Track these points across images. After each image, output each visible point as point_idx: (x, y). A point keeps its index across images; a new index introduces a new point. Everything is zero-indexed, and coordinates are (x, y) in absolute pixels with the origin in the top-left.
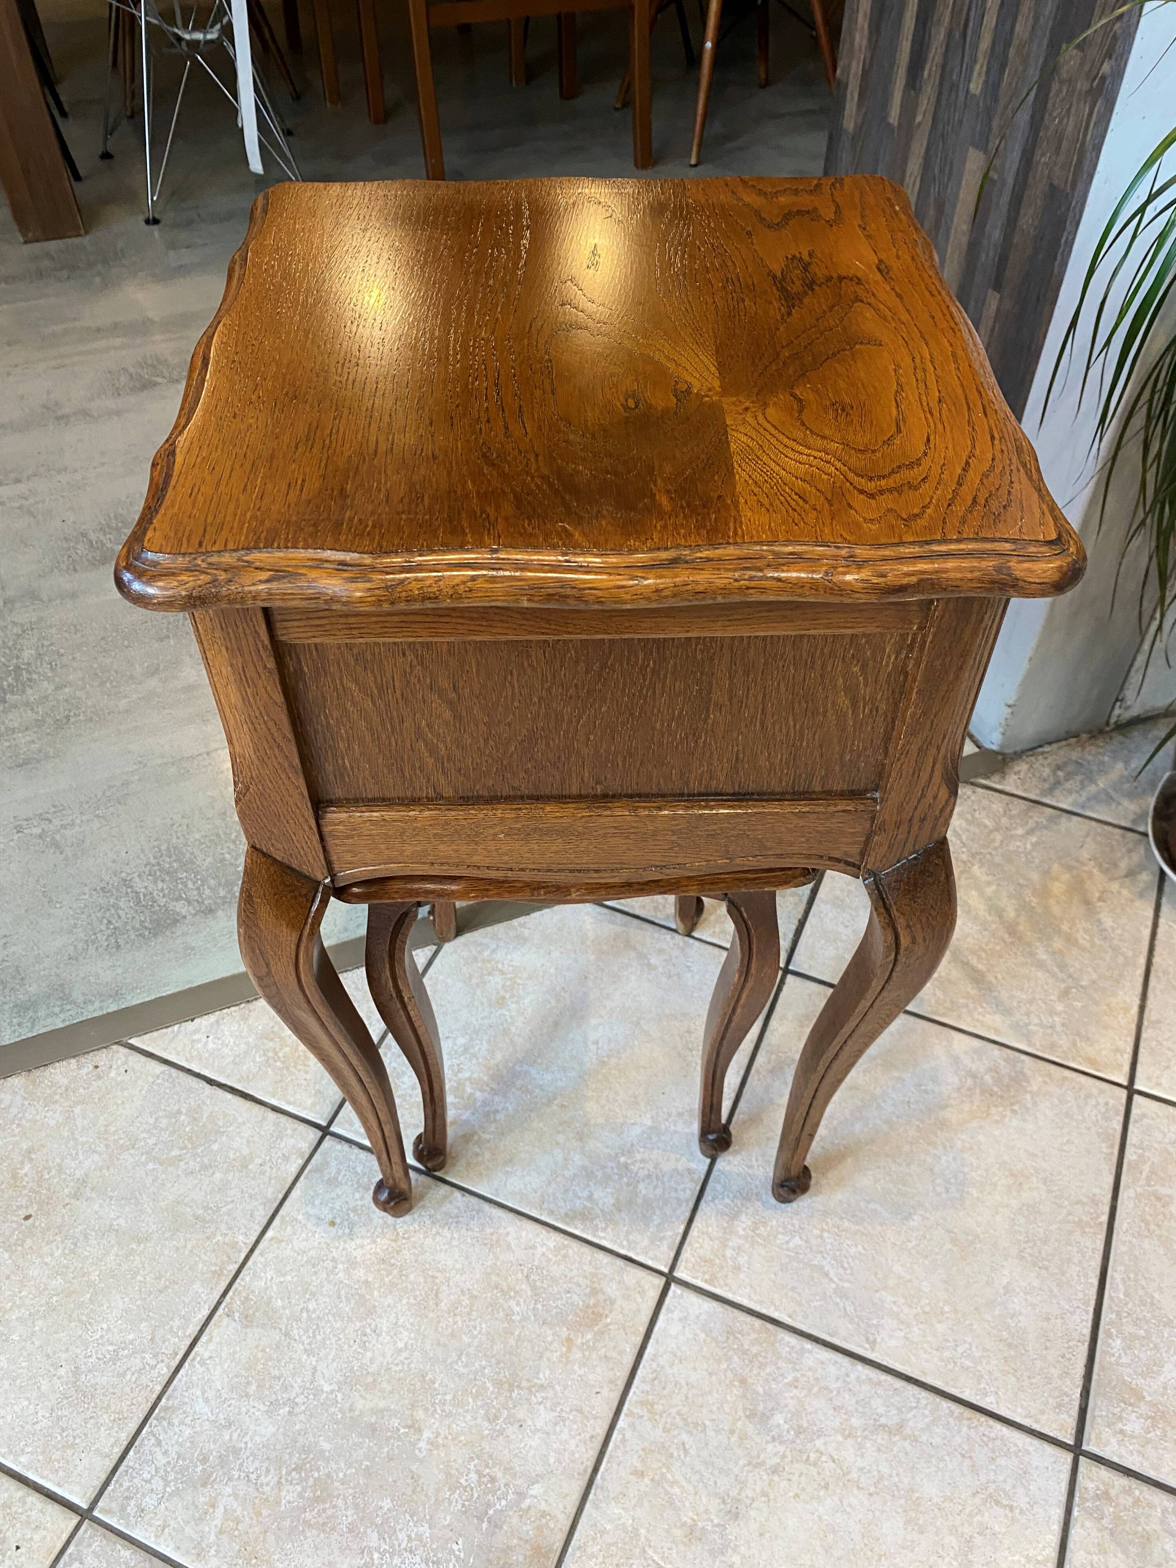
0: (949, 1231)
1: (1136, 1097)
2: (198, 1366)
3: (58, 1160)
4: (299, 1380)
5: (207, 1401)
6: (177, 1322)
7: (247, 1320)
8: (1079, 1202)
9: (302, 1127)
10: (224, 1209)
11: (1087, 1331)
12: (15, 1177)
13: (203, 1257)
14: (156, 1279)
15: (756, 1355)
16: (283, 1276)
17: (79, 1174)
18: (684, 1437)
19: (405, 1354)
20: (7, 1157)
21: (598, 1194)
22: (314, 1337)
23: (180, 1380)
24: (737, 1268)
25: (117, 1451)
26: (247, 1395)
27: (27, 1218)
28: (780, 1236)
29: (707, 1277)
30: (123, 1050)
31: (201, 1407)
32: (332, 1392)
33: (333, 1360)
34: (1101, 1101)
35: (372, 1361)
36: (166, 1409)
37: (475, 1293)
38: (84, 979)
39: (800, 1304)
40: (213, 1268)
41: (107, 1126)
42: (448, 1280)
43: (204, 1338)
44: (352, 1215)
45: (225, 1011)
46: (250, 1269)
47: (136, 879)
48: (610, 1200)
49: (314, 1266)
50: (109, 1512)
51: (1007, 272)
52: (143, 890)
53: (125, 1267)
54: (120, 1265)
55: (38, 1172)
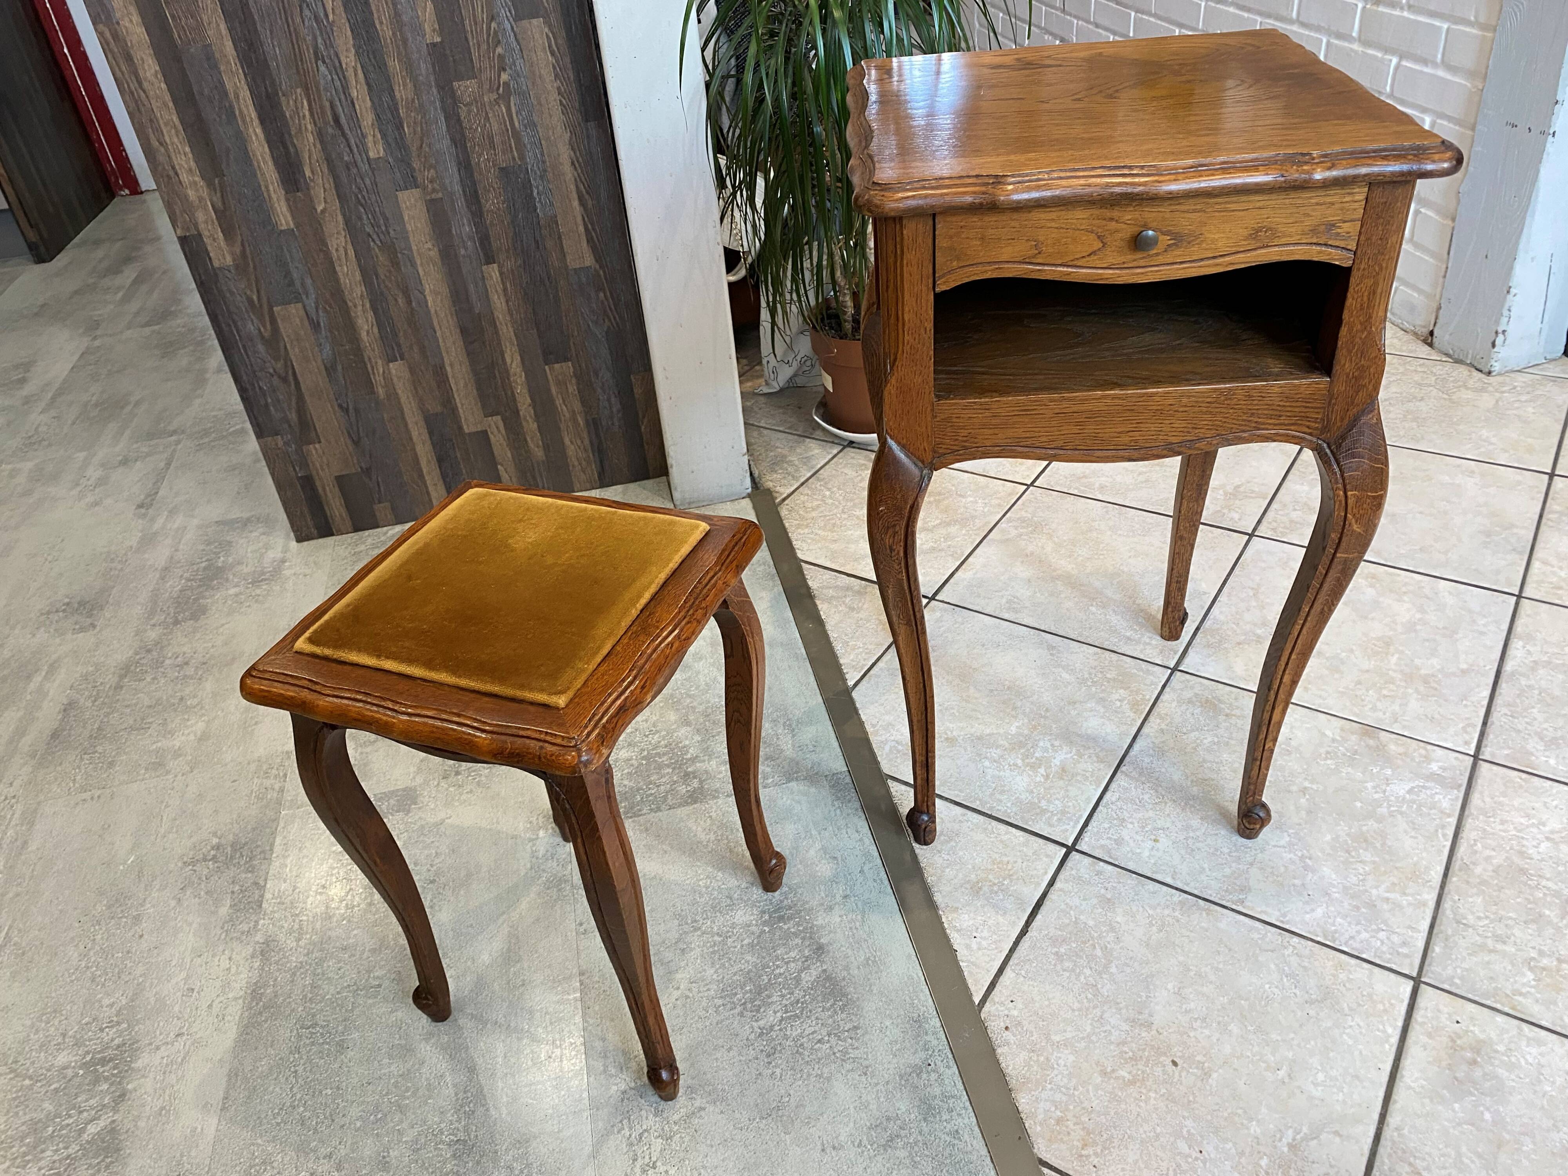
1: (1035, 485)
2: (1287, 920)
3: (1112, 1047)
5: (1313, 910)
6: (1256, 936)
7: (1245, 889)
8: (1106, 512)
9: (1069, 863)
12: (1132, 1083)
13: (1195, 924)
14: (1219, 954)
16: (1204, 869)
17: (1125, 1027)
20: (1111, 1093)
21: (1116, 697)
23: (1299, 929)
25: (1365, 965)
26: (1303, 885)
27: (1175, 1063)
30: (988, 1007)
31: (1319, 912)
34: (1038, 495)
38: (895, 1056)
40: (1202, 915)
41: (1073, 1010)
42: (1193, 774)
43: (1263, 917)
44: (1147, 829)
45: (946, 925)
46: (1201, 891)
47: (762, 1023)
48: (1122, 691)
49: (1193, 850)
50: (1411, 965)
51: (494, 245)
52: (779, 1015)
53: (1212, 978)
54: (1211, 982)
55: (1126, 1063)
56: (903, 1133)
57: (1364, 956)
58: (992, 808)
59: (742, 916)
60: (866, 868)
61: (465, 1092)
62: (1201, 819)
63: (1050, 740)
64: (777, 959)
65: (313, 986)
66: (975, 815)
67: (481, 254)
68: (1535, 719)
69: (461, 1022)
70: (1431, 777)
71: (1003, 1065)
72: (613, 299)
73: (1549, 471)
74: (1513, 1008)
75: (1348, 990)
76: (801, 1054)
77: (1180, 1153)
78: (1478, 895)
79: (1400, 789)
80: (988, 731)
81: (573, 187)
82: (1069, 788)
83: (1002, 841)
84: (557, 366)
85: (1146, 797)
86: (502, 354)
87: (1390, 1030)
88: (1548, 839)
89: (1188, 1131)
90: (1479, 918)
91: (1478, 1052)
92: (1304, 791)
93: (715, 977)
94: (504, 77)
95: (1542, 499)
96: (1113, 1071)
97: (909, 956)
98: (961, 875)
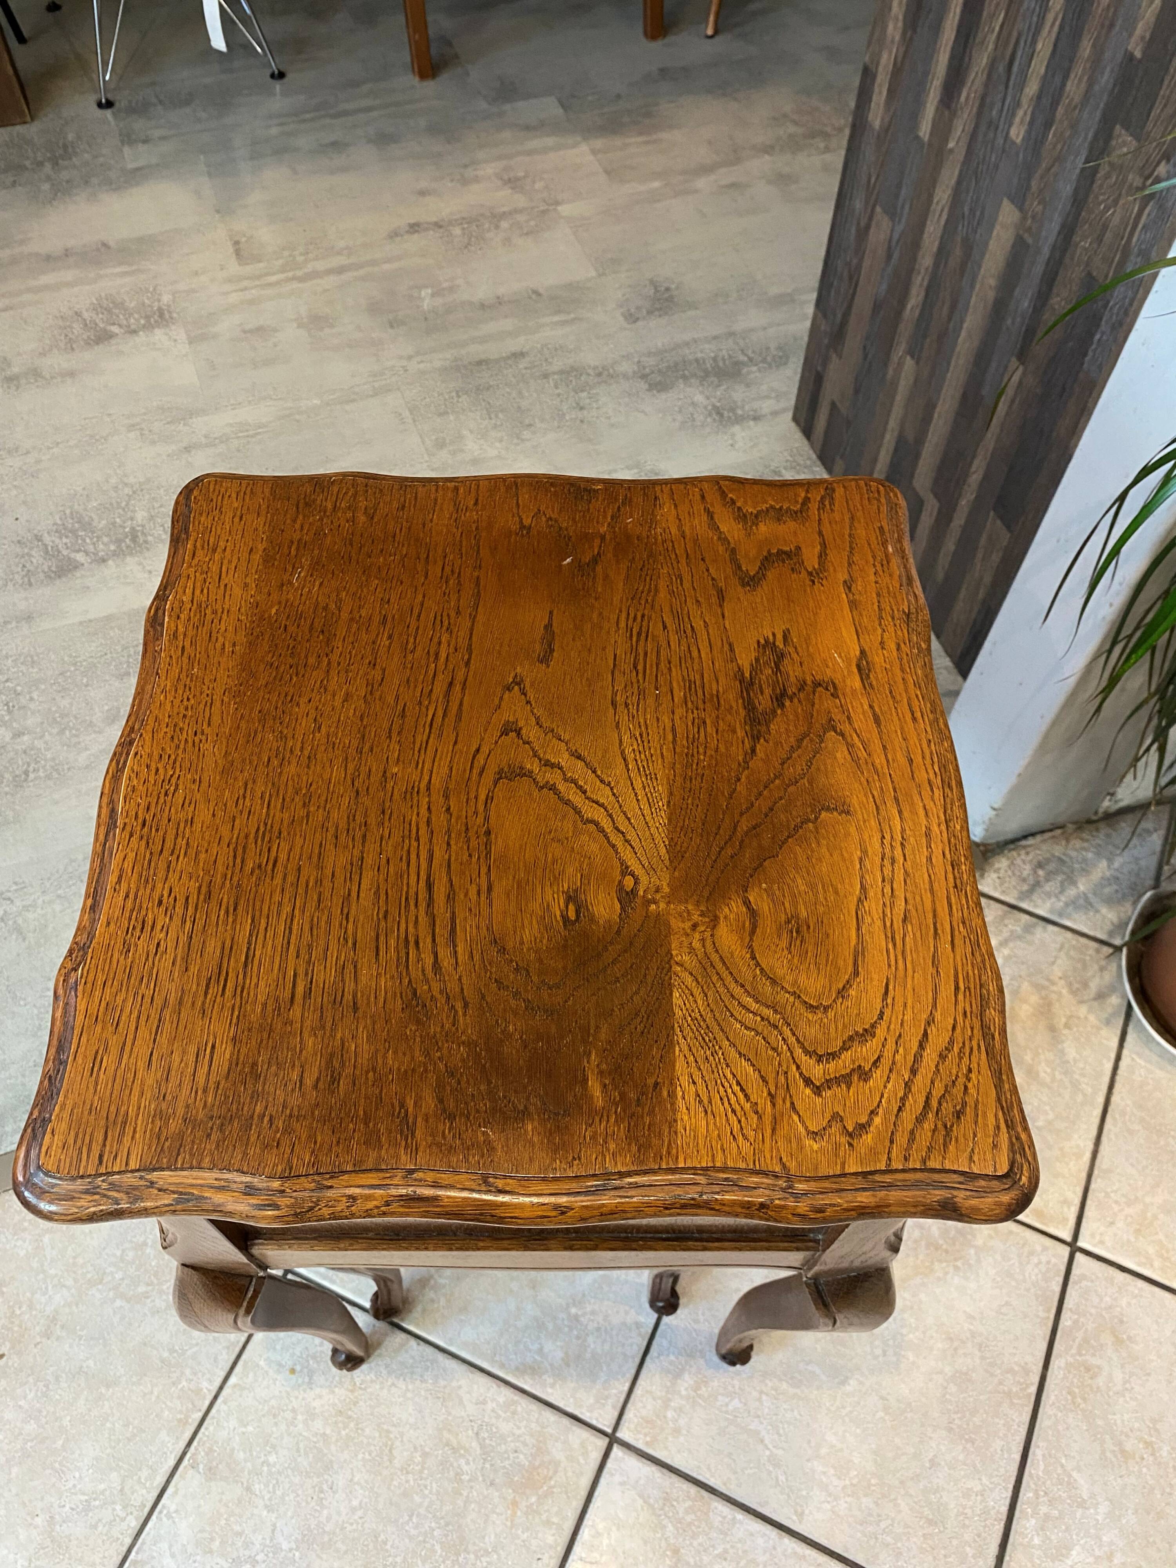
0: (883, 1398)
1: (1079, 1256)
2: (165, 1519)
3: (28, 1294)
4: (260, 1537)
5: (173, 1556)
6: (145, 1473)
7: (211, 1473)
8: (1010, 1371)
10: (189, 1353)
11: (1004, 1509)
13: (169, 1403)
14: (124, 1426)
15: (690, 1524)
16: (245, 1426)
17: (49, 1310)
19: (360, 1513)
21: (548, 1346)
22: (274, 1492)
23: (148, 1534)
24: (677, 1431)
26: (211, 1552)
28: (720, 1397)
29: (648, 1439)
32: (291, 1550)
33: (292, 1518)
34: (1044, 1259)
35: (329, 1519)
36: (135, 1562)
37: (427, 1450)
39: (735, 1473)
40: (179, 1416)
41: (75, 1258)
42: (402, 1434)
43: (170, 1491)
44: (311, 1362)
46: (213, 1418)
48: (560, 1354)
49: (275, 1416)
53: (95, 1412)
54: (90, 1410)
55: (9, 1307)
62: (325, 1435)
67: (1018, 346)
84: (999, 523)
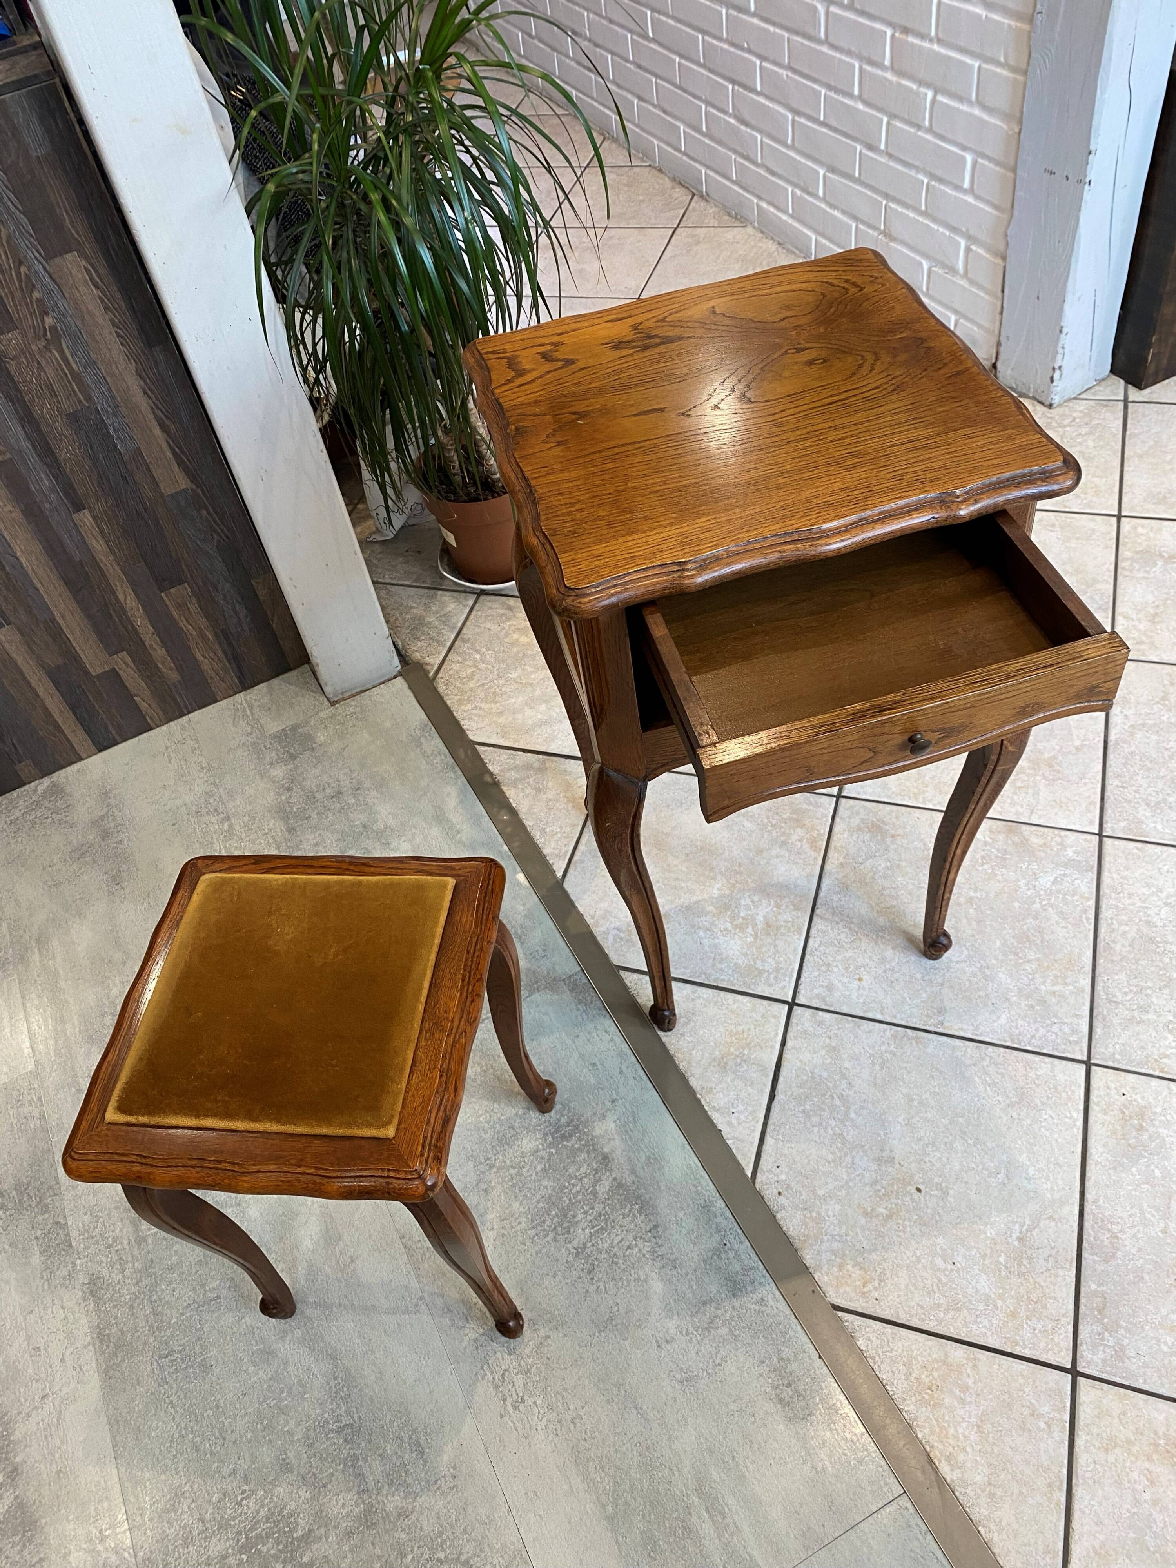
2: (979, 1031)
3: (867, 1188)
5: (999, 1018)
6: (959, 1054)
7: (941, 1011)
9: (793, 1020)
10: (871, 1052)
12: (889, 1217)
13: (908, 1054)
14: (933, 1079)
16: (905, 998)
17: (874, 1167)
18: (927, 778)
20: (875, 1231)
21: (795, 837)
22: (938, 968)
23: (994, 1039)
25: (1047, 1059)
26: (987, 995)
27: (919, 1190)
30: (760, 1178)
31: (1003, 1020)
32: (966, 949)
36: (1013, 1041)
37: (881, 888)
38: (695, 1244)
40: (915, 1045)
41: (829, 1162)
42: (877, 904)
43: (962, 1034)
44: (851, 970)
45: (706, 1108)
46: (907, 1022)
47: (575, 1243)
48: (799, 830)
49: (892, 982)
50: (1081, 1051)
51: (81, 491)
52: (587, 1231)
53: (932, 1103)
54: (932, 1107)
55: (881, 1200)
56: (719, 1312)
57: (1045, 1051)
58: (716, 980)
59: (528, 1143)
60: (624, 1069)
61: (335, 1379)
62: (893, 948)
63: (749, 896)
64: (571, 1178)
65: (155, 1314)
66: (704, 990)
67: (69, 506)
68: (1141, 786)
69: (308, 1312)
70: (1070, 863)
71: (785, 1229)
72: (216, 513)
73: (1116, 513)
74: (1162, 1071)
75: (1038, 1086)
76: (616, 1263)
77: (939, 1269)
78: (1120, 971)
79: (1046, 881)
80: (694, 899)
81: (151, 417)
82: (777, 942)
83: (732, 1012)
84: (172, 590)
85: (843, 936)
86: (114, 593)
87: (1075, 1115)
88: (1166, 904)
89: (941, 1248)
90: (1126, 994)
91: (1143, 1119)
92: (970, 900)
93: (521, 1209)
94: (49, 321)
95: (1114, 547)
96: (873, 1210)
97: (683, 1146)
98: (707, 1055)
